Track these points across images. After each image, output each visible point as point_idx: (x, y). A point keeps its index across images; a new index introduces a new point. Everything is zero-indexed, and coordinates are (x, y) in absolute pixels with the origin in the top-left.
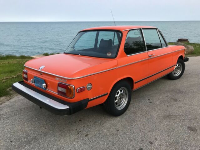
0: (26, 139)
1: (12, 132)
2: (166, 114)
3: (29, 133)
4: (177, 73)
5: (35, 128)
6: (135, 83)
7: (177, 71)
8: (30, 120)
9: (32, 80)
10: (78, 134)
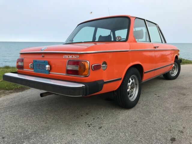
0: (23, 135)
1: (3, 128)
2: (181, 105)
3: (27, 128)
4: (173, 73)
5: (33, 123)
6: (145, 73)
7: (174, 71)
8: (25, 115)
9: (31, 65)
10: (89, 126)
